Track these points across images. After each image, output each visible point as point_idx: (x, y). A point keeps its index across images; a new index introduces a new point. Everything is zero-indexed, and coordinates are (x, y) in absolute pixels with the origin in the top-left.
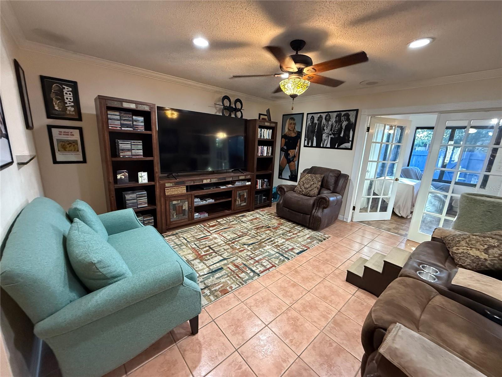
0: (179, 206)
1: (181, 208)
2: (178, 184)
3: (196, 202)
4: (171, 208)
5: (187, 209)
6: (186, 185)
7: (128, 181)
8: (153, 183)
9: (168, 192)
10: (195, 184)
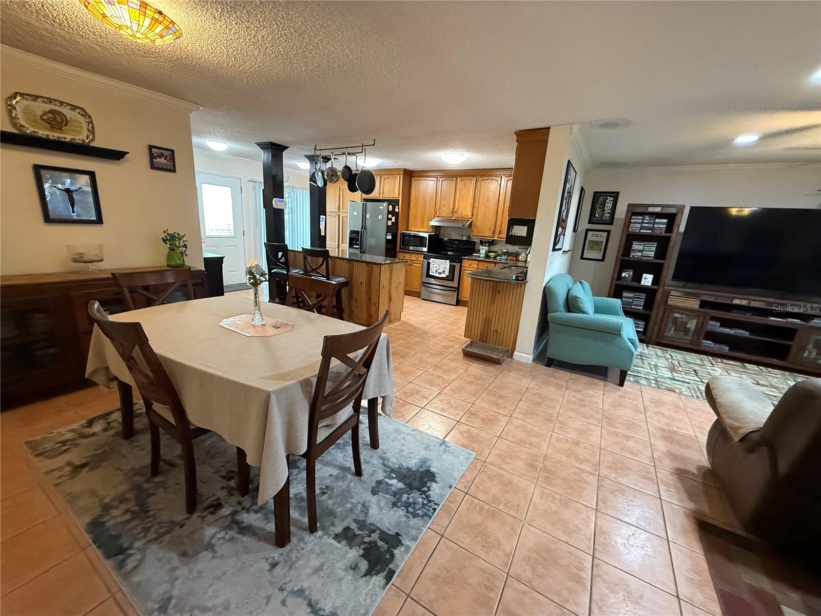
0: (681, 322)
1: (683, 324)
2: (688, 295)
3: (711, 325)
4: (670, 320)
5: (693, 329)
6: (701, 299)
7: (630, 280)
8: (655, 287)
9: (672, 301)
10: (717, 301)
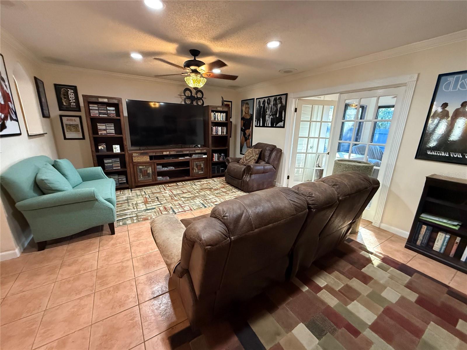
0: (144, 170)
1: (146, 172)
2: (143, 154)
3: (158, 168)
4: (138, 171)
5: (151, 172)
6: (149, 155)
7: (106, 151)
8: (123, 153)
9: (135, 160)
10: (157, 155)
